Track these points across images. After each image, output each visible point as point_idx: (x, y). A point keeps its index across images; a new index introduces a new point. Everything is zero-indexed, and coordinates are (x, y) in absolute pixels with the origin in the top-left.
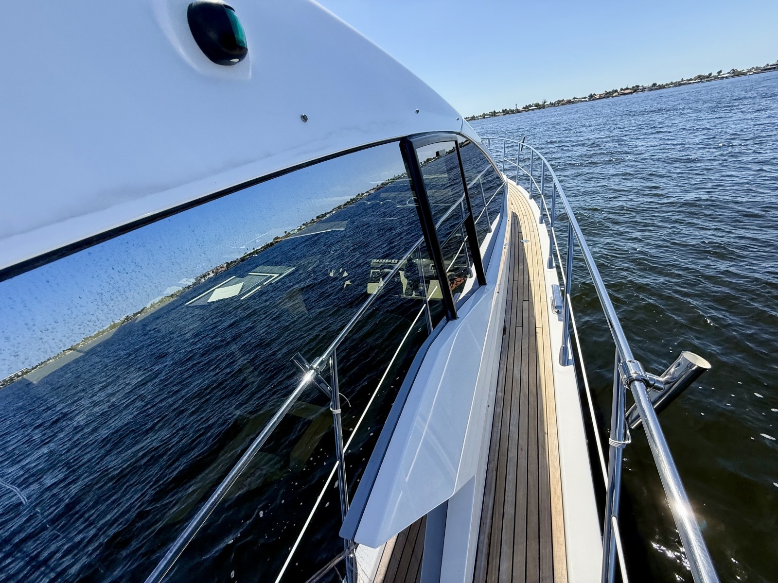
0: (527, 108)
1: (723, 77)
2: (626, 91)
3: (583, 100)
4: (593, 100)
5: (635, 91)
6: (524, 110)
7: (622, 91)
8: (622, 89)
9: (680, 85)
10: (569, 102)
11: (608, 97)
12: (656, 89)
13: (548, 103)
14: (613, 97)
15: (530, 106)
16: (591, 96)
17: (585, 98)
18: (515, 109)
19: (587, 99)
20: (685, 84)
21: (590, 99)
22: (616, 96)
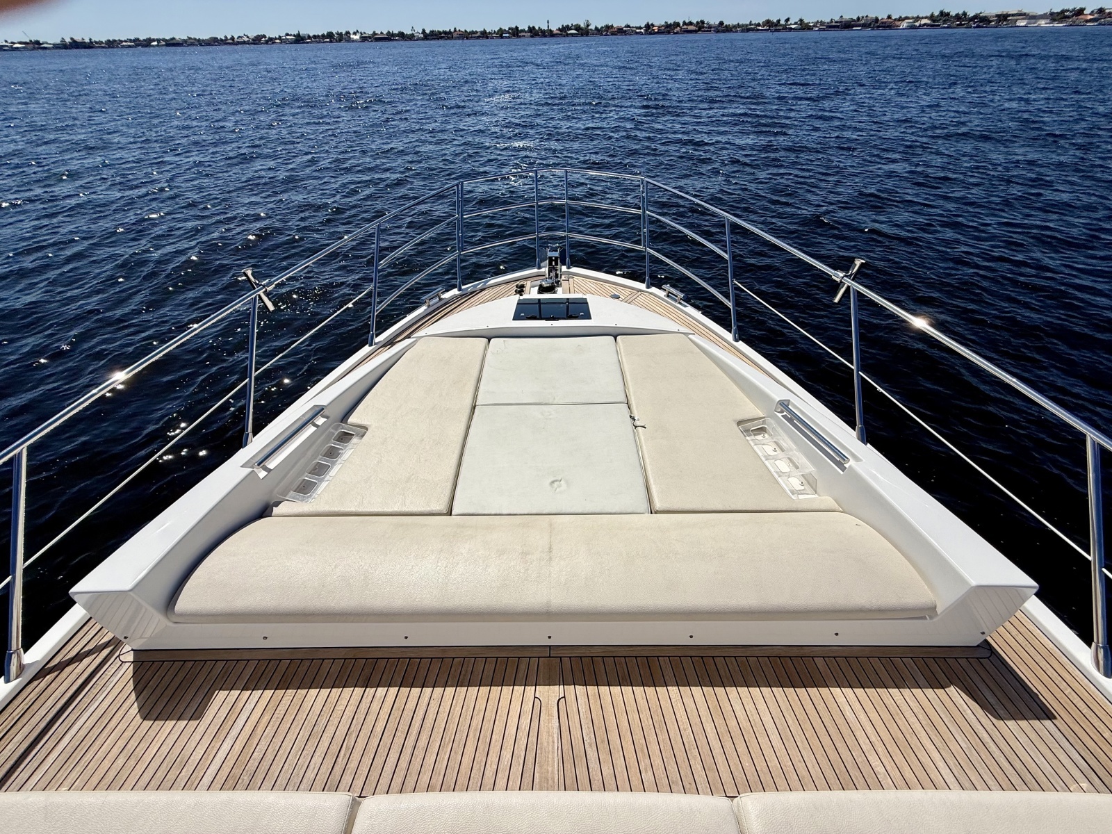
0: (564, 30)
1: (791, 29)
2: (691, 28)
3: (638, 31)
4: (651, 34)
5: (700, 29)
6: (559, 32)
7: (685, 27)
8: (685, 23)
9: (749, 30)
10: (620, 31)
11: (669, 33)
12: (723, 32)
13: (592, 27)
14: (675, 33)
15: (568, 28)
16: (648, 26)
17: (640, 28)
18: (546, 28)
19: (642, 30)
20: (752, 30)
21: (646, 31)
22: (677, 33)
